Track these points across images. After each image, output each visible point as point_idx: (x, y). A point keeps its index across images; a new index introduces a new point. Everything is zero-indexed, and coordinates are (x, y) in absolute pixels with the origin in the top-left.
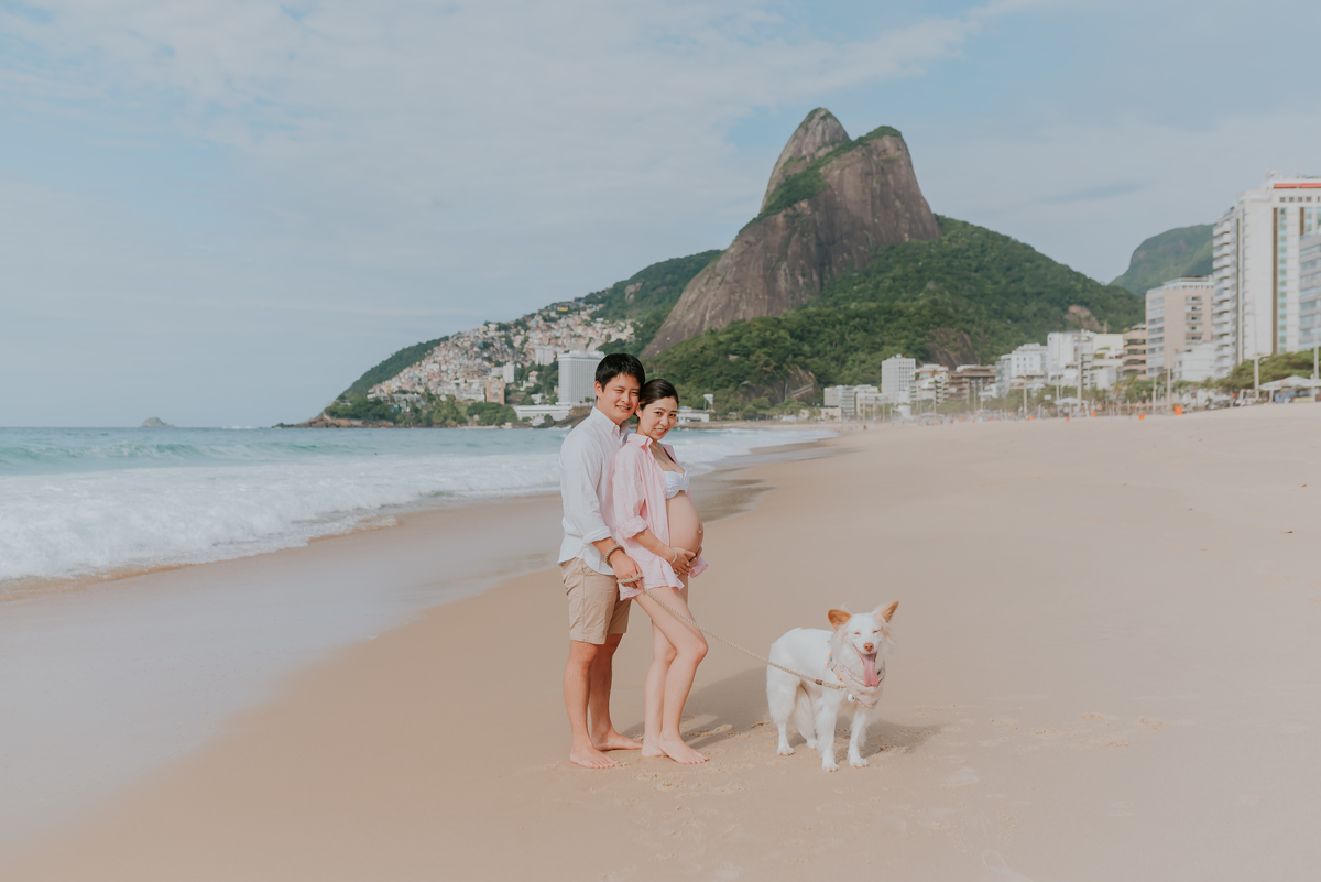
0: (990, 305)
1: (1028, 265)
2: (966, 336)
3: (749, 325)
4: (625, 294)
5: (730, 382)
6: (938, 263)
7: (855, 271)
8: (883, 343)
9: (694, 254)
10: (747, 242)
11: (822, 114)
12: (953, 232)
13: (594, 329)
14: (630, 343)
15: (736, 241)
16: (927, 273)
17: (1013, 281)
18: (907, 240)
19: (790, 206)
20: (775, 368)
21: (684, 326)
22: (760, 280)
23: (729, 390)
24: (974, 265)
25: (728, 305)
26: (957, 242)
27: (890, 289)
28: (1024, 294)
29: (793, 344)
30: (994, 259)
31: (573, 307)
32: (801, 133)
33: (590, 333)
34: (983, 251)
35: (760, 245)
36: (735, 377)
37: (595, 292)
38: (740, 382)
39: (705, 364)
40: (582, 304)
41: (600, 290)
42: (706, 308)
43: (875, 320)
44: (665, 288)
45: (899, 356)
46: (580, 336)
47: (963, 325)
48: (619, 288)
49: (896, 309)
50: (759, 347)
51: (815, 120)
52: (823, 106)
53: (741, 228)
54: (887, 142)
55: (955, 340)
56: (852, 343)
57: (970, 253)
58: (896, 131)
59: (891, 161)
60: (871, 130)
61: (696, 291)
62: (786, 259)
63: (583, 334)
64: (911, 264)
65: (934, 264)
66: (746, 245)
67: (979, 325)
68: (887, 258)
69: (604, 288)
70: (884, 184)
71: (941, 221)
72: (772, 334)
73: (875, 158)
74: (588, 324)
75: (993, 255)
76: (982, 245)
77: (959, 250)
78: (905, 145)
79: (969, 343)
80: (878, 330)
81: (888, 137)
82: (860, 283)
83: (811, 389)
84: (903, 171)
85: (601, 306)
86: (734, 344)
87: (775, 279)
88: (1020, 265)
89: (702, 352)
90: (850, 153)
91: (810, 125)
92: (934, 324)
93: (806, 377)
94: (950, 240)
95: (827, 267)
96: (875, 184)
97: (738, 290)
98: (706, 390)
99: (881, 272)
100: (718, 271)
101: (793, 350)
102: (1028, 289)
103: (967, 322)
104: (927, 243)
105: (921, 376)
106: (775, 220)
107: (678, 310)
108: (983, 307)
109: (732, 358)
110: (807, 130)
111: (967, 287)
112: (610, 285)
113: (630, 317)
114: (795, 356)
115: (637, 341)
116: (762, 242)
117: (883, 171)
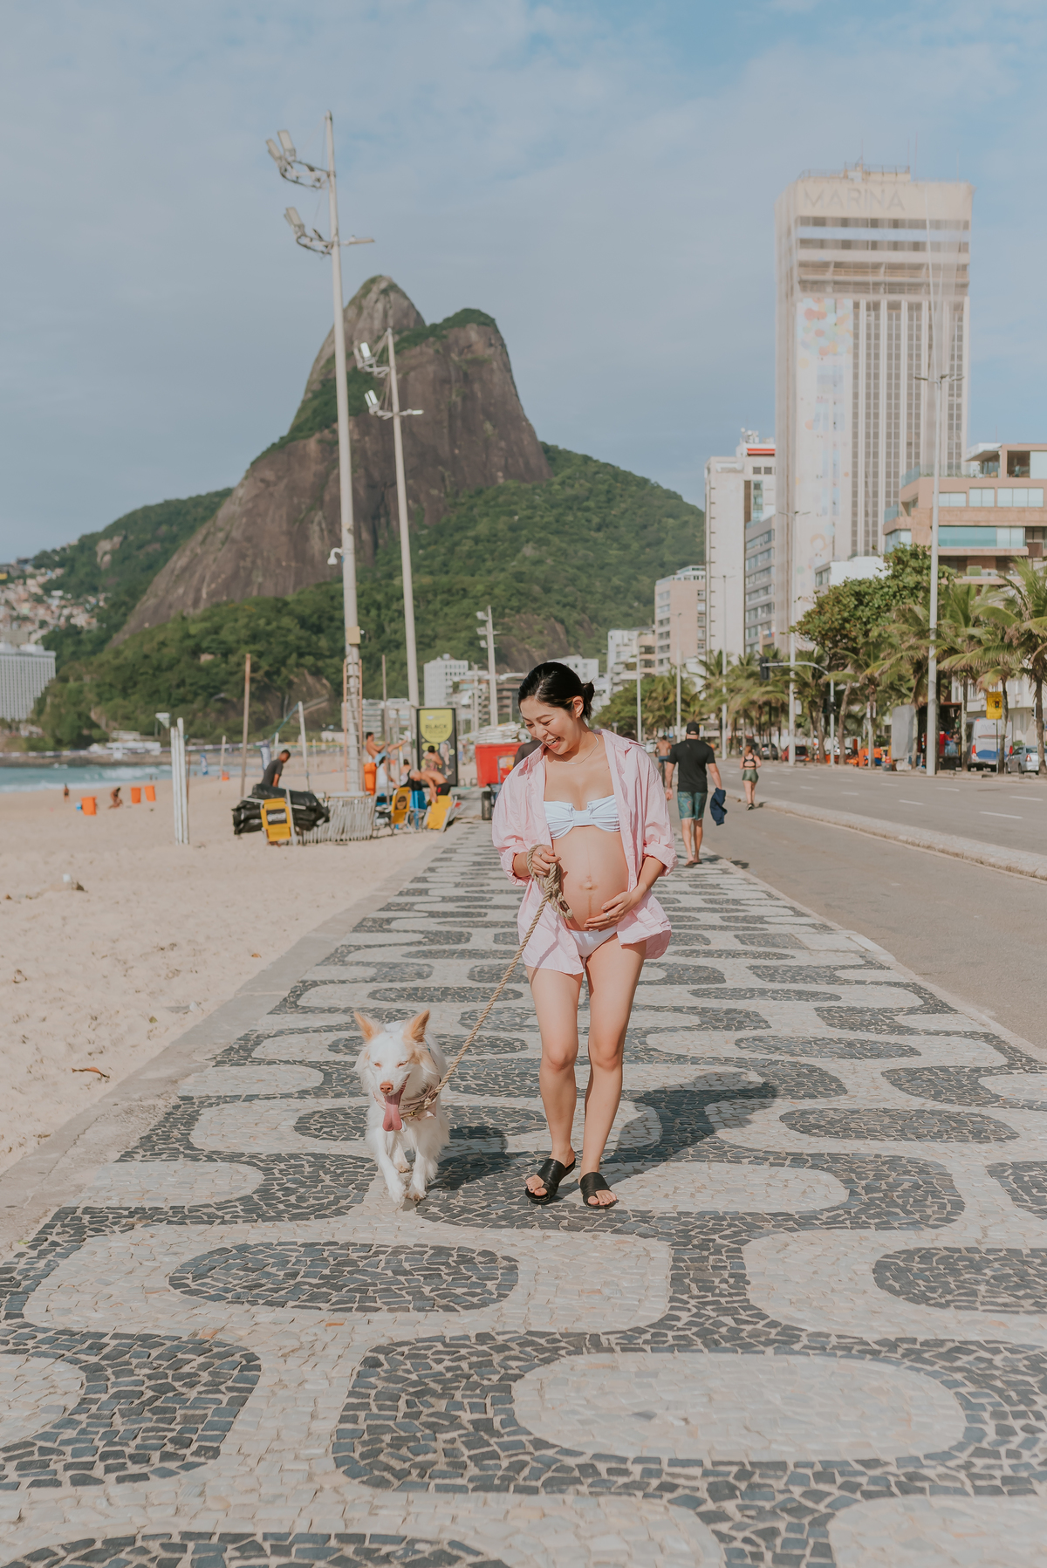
0: (609, 580)
1: (671, 521)
2: (559, 627)
3: (236, 610)
4: (95, 554)
5: (196, 694)
6: (542, 517)
7: (426, 527)
8: (435, 637)
9: (203, 493)
10: (262, 480)
11: (383, 285)
12: (568, 472)
13: (48, 608)
14: (89, 631)
15: (246, 478)
16: (524, 532)
17: (649, 545)
18: (501, 481)
19: (327, 427)
20: (268, 674)
21: (170, 607)
22: (284, 539)
23: (195, 706)
24: (596, 520)
25: (235, 575)
26: (572, 486)
27: (469, 555)
28: (662, 565)
29: (300, 638)
30: (626, 510)
31: (14, 573)
32: (352, 313)
33: (41, 613)
34: (609, 501)
35: (282, 485)
36: (204, 688)
37: (49, 549)
38: (212, 695)
39: (158, 669)
40: (29, 569)
41: (58, 548)
42: (202, 580)
43: (429, 602)
44: (157, 546)
45: (447, 656)
46: (25, 619)
47: (556, 610)
48: (87, 544)
49: (459, 586)
50: (247, 643)
51: (373, 296)
52: (385, 273)
53: (253, 457)
54: (473, 334)
55: (541, 632)
56: (393, 637)
57: (591, 504)
58: (486, 316)
59: (478, 363)
60: (450, 314)
61: (188, 553)
62: (321, 507)
63: (31, 615)
64: (504, 518)
65: (537, 519)
66: (262, 485)
67: (584, 610)
68: (471, 508)
69: (64, 544)
70: (467, 397)
71: (550, 453)
72: (268, 623)
73: (454, 356)
74: (38, 600)
75: (623, 506)
76: (608, 492)
77: (576, 498)
78: (501, 339)
79: (562, 636)
80: (430, 617)
81: (474, 326)
82: (429, 544)
83: (324, 705)
84: (497, 378)
85: (59, 572)
86: (209, 638)
87: (306, 538)
88: (660, 522)
89: (159, 650)
90: (417, 350)
91: (365, 303)
92: (512, 609)
93: (318, 686)
94: (563, 483)
95: (383, 520)
96: (454, 397)
97: (250, 552)
98: (160, 706)
99: (459, 528)
100: (220, 523)
101: (298, 648)
102: (668, 558)
103: (564, 606)
104: (530, 486)
105: (461, 687)
106: (305, 446)
107: (161, 581)
108: (598, 584)
109: (205, 658)
110: (360, 309)
111: (582, 552)
112: (73, 540)
113: (105, 590)
114: (301, 655)
115: (100, 628)
116: (285, 481)
117: (466, 379)
